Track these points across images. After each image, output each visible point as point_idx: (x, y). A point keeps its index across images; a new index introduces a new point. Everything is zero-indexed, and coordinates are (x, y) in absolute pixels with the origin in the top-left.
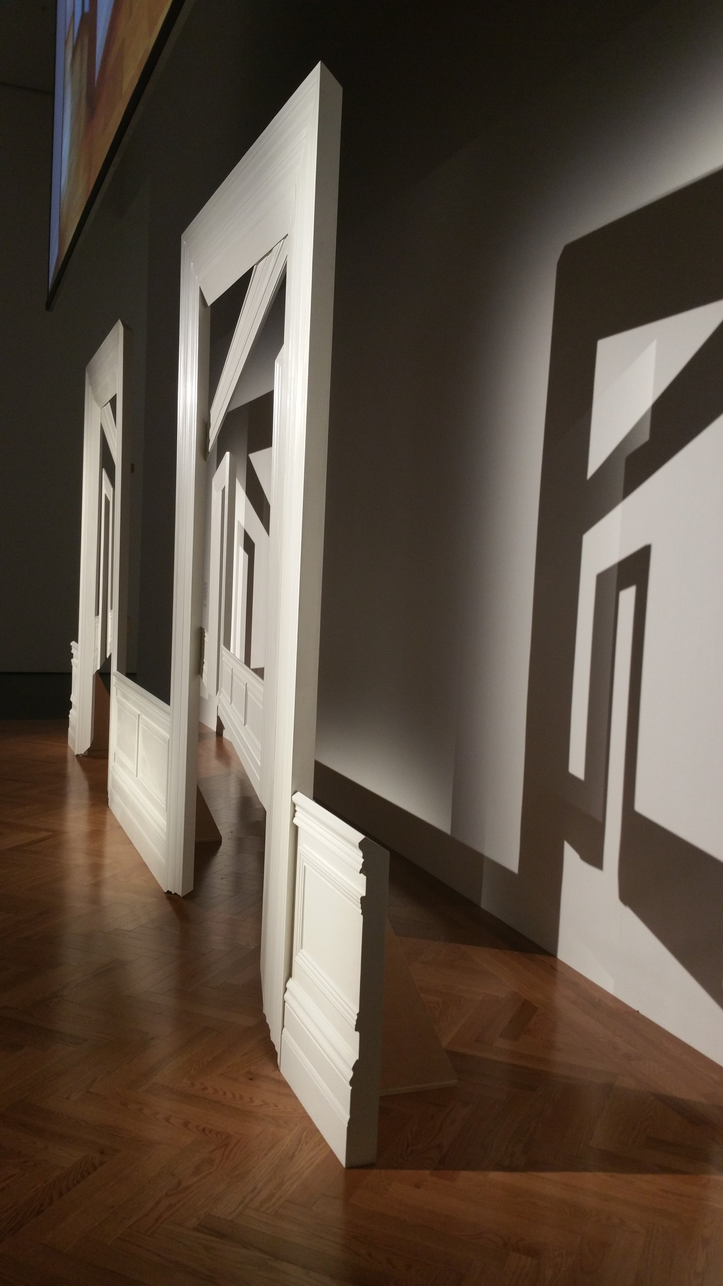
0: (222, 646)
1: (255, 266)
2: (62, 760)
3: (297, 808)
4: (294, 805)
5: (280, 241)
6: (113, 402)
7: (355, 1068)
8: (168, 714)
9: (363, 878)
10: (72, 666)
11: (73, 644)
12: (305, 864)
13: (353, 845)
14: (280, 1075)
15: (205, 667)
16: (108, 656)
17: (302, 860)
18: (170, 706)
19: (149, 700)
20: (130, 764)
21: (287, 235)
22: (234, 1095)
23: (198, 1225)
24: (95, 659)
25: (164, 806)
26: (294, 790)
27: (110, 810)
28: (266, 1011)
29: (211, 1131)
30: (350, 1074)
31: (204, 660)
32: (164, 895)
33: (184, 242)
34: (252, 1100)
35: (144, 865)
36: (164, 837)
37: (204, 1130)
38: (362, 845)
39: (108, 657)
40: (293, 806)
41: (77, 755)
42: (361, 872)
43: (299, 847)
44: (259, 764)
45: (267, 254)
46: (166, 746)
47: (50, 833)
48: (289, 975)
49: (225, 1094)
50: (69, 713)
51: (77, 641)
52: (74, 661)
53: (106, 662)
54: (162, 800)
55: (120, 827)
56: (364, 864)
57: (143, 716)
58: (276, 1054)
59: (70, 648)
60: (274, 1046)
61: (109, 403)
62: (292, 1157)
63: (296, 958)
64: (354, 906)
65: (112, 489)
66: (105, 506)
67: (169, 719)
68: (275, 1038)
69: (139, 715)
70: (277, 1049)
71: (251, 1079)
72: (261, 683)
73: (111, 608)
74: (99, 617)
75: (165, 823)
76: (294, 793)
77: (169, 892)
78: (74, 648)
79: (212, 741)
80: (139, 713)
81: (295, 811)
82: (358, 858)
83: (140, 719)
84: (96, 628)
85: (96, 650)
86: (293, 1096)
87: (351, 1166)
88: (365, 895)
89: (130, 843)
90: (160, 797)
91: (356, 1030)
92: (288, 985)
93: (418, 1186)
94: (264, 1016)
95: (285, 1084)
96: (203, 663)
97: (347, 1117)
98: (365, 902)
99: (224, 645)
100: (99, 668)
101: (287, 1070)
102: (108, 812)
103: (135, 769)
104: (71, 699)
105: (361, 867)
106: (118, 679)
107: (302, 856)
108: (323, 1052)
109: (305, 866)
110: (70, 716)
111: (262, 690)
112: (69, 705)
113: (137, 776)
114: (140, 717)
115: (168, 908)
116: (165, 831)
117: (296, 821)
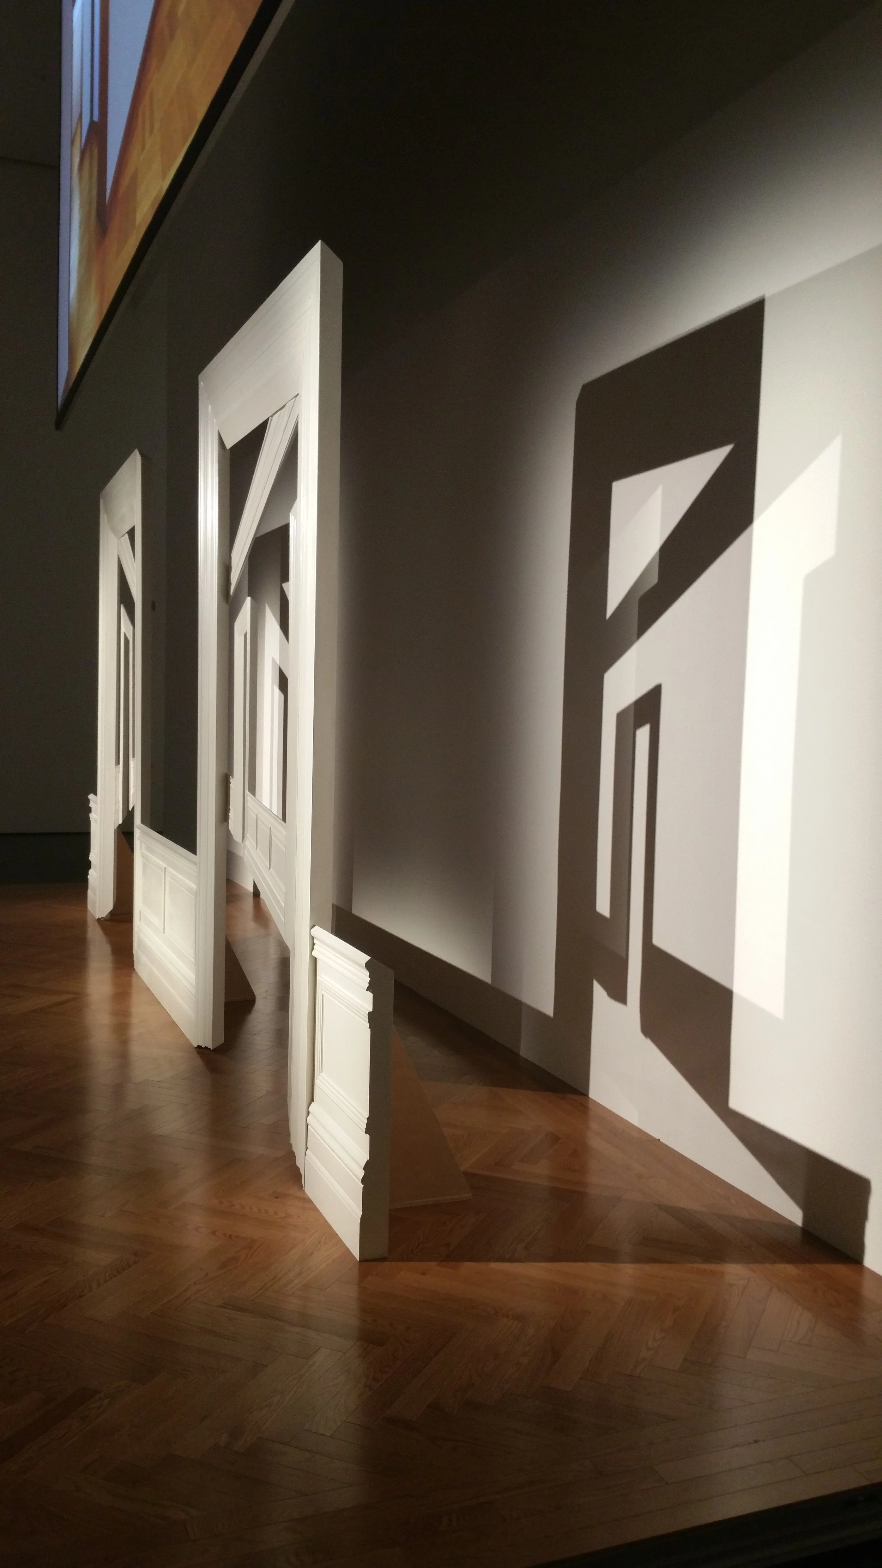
0: (247, 791)
1: (270, 418)
2: (82, 925)
3: (315, 941)
4: (313, 938)
5: (292, 399)
6: (131, 533)
7: (366, 1168)
8: (195, 864)
9: (370, 995)
10: (90, 821)
11: (91, 796)
12: (323, 992)
13: (360, 965)
14: (305, 1193)
15: (231, 814)
16: (130, 808)
17: (320, 989)
18: (196, 855)
19: (176, 852)
20: (156, 921)
21: (298, 395)
22: (259, 1210)
23: (223, 1303)
24: (117, 812)
25: (193, 960)
26: (312, 924)
27: (136, 973)
28: (292, 1141)
29: (236, 1237)
30: (362, 1173)
31: (230, 807)
32: (195, 1051)
33: (202, 383)
34: (276, 1213)
35: (173, 1024)
36: (194, 991)
37: (230, 1236)
38: (368, 966)
39: (130, 810)
40: (311, 940)
41: (99, 920)
42: (368, 990)
43: (318, 977)
44: (283, 905)
45: (281, 409)
46: (194, 897)
47: (74, 996)
48: (312, 1100)
49: (251, 1209)
50: (88, 874)
51: (95, 793)
52: (92, 816)
53: (129, 816)
54: (190, 953)
55: (148, 989)
56: (370, 982)
57: (169, 869)
58: (301, 1176)
59: (88, 801)
60: (299, 1170)
61: (127, 534)
62: (312, 1254)
63: (316, 1082)
64: (363, 1022)
65: (132, 627)
66: (124, 647)
67: (196, 870)
68: (299, 1163)
69: (165, 868)
70: (302, 1172)
71: (276, 1198)
72: (283, 826)
73: (134, 756)
74: (119, 767)
75: (194, 977)
76: (312, 927)
77: (199, 1047)
78: (94, 802)
79: (249, 903)
80: (166, 866)
81: (314, 944)
82: (364, 977)
83: (166, 872)
84: (117, 778)
85: (117, 802)
86: (316, 1209)
87: (363, 1260)
88: (372, 1011)
89: (158, 1003)
90: (188, 950)
91: (366, 1133)
92: (310, 1110)
93: (424, 1274)
94: (291, 1145)
95: (310, 1201)
96: (230, 810)
97: (360, 1213)
98: (373, 1018)
99: (249, 791)
100: (120, 822)
101: (311, 1189)
102: (134, 975)
103: (163, 926)
104: (90, 858)
105: (368, 985)
106: (144, 833)
107: (320, 985)
108: (340, 1161)
109: (323, 995)
110: (89, 877)
111: (285, 833)
112: (88, 865)
113: (164, 933)
114: (167, 870)
115: (198, 1061)
116: (194, 985)
117: (314, 953)
